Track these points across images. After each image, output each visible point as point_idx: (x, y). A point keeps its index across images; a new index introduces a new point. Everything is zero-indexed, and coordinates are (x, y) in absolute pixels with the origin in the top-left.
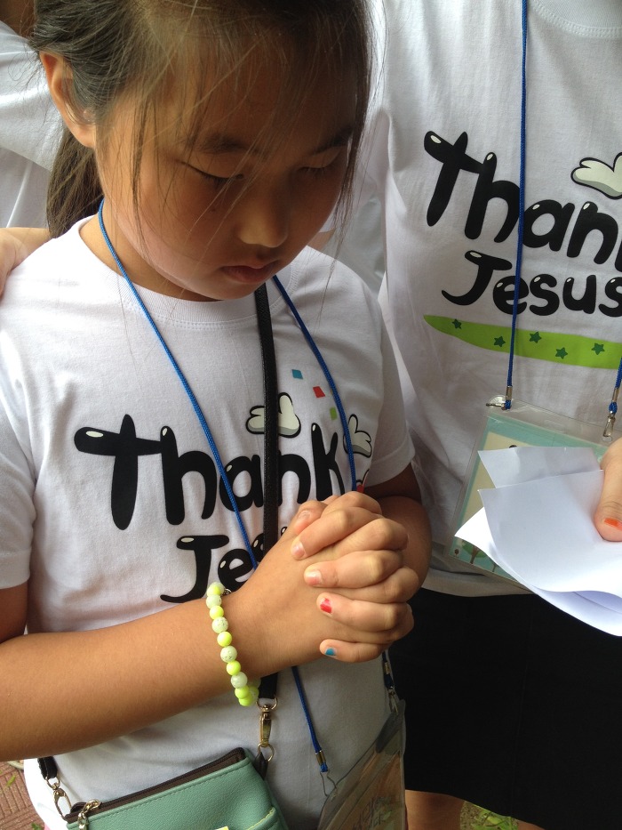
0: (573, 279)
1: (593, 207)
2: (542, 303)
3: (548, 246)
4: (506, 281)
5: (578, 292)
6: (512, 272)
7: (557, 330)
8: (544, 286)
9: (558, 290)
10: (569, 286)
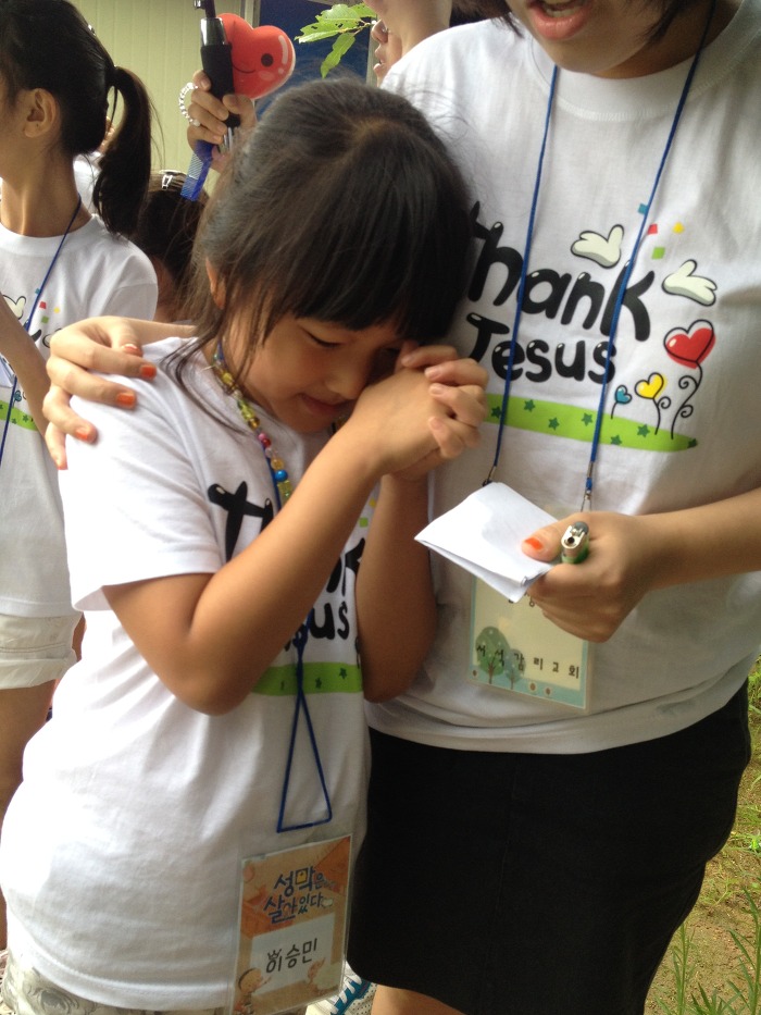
0: (564, 345)
1: (587, 276)
2: (536, 369)
3: (543, 313)
4: (504, 345)
5: (569, 359)
6: (508, 337)
7: (549, 399)
8: (538, 352)
9: (550, 356)
10: (560, 352)
